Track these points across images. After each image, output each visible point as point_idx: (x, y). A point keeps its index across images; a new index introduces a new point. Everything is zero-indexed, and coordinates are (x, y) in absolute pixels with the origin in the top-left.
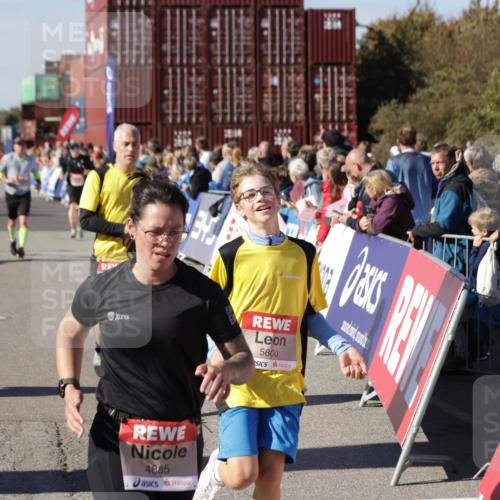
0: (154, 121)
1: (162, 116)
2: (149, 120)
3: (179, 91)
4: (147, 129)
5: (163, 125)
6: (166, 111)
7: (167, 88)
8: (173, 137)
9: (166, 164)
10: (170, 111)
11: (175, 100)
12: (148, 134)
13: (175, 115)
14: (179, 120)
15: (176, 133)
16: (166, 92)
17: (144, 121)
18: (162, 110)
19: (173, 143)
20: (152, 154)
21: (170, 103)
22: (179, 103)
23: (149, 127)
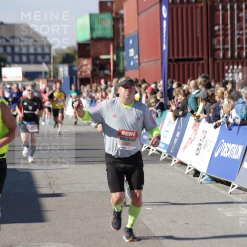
0: (205, 57)
1: (213, 51)
2: (200, 56)
3: (229, 27)
4: (198, 65)
5: (215, 60)
6: (218, 47)
7: (218, 24)
8: (224, 72)
9: (217, 98)
10: (221, 47)
11: (225, 35)
12: (200, 69)
13: (225, 50)
14: (229, 55)
15: (226, 67)
16: (216, 28)
17: (195, 56)
18: (213, 46)
19: (224, 77)
20: (203, 89)
21: (221, 39)
22: (229, 38)
23: (201, 62)
